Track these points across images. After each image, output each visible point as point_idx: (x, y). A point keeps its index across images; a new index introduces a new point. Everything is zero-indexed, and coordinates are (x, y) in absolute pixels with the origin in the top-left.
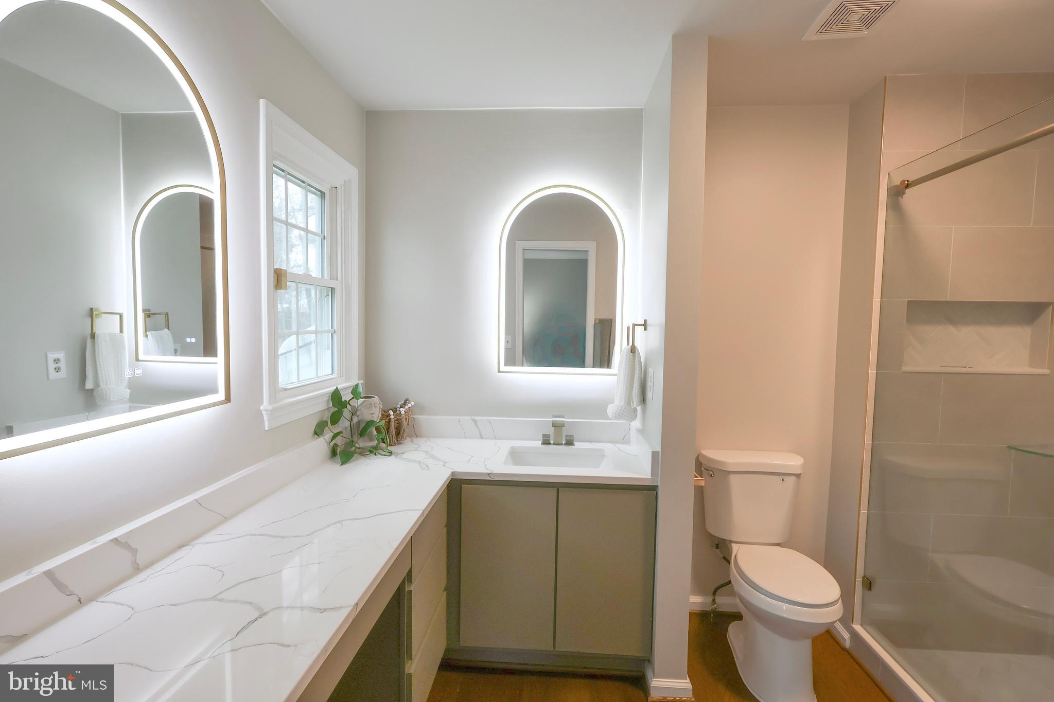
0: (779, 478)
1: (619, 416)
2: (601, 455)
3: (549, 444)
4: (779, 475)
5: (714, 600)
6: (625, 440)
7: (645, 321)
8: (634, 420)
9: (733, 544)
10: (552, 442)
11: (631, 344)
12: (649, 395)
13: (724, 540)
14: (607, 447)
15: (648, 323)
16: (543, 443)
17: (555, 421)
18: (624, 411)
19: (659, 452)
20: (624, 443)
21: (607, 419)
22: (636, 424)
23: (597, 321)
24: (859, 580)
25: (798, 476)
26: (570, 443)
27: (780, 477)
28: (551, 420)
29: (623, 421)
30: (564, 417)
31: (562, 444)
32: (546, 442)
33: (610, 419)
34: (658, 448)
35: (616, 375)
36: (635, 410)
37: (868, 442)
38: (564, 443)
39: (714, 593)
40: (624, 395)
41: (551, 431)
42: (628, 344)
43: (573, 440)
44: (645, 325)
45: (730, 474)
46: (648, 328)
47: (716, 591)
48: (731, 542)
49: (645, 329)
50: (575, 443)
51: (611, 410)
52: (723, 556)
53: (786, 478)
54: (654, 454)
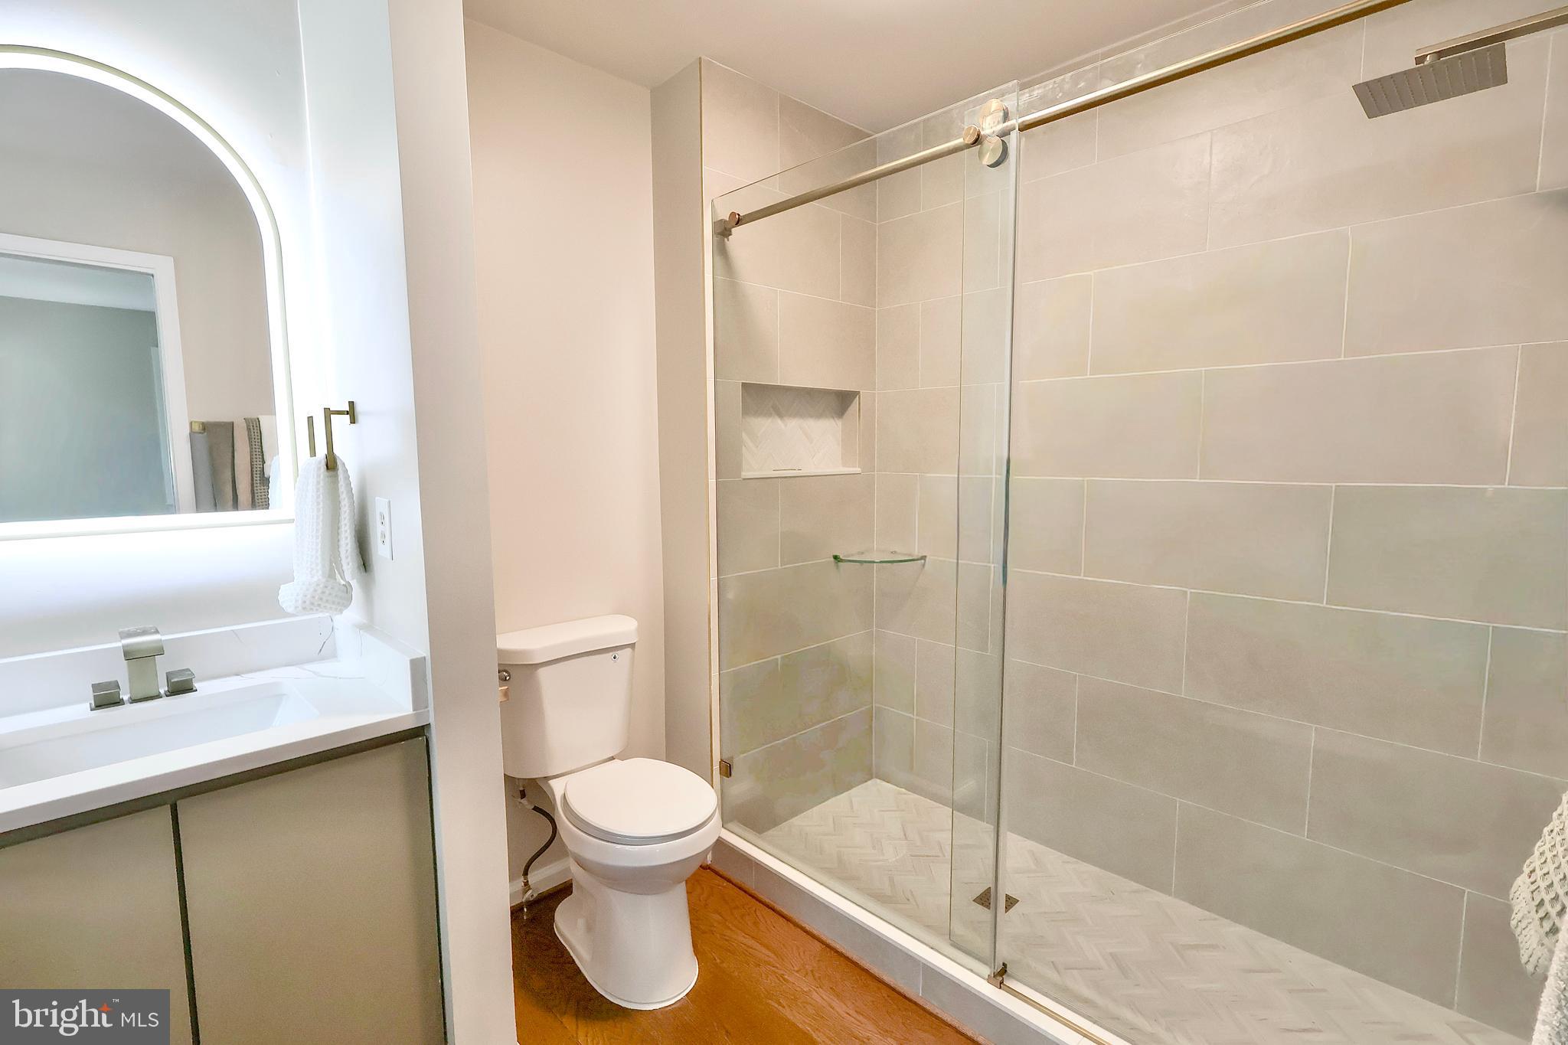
0: (610, 655)
1: (311, 604)
2: (273, 697)
3: (119, 702)
4: (608, 652)
5: (526, 884)
6: (325, 652)
7: (352, 404)
8: (346, 606)
9: (552, 782)
10: (126, 697)
11: (322, 450)
12: (380, 551)
13: (534, 780)
14: (284, 676)
15: (358, 408)
16: (99, 706)
17: (128, 645)
18: (323, 593)
19: (425, 658)
20: (323, 659)
21: (285, 617)
22: (353, 614)
23: (196, 428)
24: (716, 767)
25: (632, 646)
26: (181, 688)
27: (611, 653)
28: (119, 644)
29: (321, 615)
30: (157, 632)
31: (159, 696)
32: (106, 699)
33: (293, 615)
34: (423, 651)
35: (291, 521)
36: (348, 588)
37: (714, 579)
38: (162, 691)
39: (526, 873)
40: (319, 561)
41: (120, 673)
42: (313, 453)
43: (190, 681)
44: (352, 413)
45: (536, 669)
46: (360, 417)
47: (529, 867)
48: (547, 778)
49: (353, 421)
50: (196, 685)
51: (288, 596)
52: (533, 807)
53: (618, 653)
54: (417, 666)
